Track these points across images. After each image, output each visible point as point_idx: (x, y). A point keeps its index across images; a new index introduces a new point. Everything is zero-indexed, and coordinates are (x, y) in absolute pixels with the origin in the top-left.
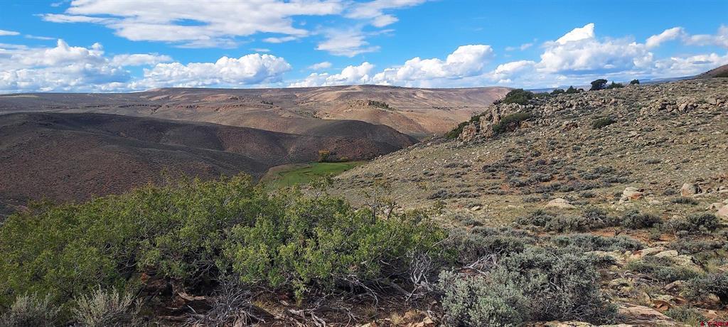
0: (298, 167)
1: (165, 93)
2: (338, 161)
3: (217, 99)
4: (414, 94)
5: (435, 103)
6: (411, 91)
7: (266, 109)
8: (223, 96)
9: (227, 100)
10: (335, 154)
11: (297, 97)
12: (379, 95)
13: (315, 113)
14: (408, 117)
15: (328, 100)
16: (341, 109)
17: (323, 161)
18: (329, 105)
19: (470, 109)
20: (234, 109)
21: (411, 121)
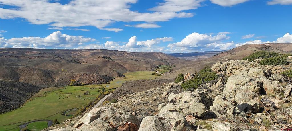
0: (58, 89)
1: (7, 50)
2: (80, 85)
3: (32, 53)
4: (124, 54)
5: (131, 57)
6: (122, 52)
7: (54, 58)
8: (36, 52)
9: (37, 54)
10: (80, 81)
11: (72, 54)
12: (109, 54)
13: (78, 61)
14: (119, 63)
15: (86, 55)
16: (90, 59)
17: (72, 85)
18: (86, 57)
19: (146, 61)
20: (38, 58)
21: (120, 65)
